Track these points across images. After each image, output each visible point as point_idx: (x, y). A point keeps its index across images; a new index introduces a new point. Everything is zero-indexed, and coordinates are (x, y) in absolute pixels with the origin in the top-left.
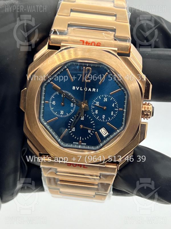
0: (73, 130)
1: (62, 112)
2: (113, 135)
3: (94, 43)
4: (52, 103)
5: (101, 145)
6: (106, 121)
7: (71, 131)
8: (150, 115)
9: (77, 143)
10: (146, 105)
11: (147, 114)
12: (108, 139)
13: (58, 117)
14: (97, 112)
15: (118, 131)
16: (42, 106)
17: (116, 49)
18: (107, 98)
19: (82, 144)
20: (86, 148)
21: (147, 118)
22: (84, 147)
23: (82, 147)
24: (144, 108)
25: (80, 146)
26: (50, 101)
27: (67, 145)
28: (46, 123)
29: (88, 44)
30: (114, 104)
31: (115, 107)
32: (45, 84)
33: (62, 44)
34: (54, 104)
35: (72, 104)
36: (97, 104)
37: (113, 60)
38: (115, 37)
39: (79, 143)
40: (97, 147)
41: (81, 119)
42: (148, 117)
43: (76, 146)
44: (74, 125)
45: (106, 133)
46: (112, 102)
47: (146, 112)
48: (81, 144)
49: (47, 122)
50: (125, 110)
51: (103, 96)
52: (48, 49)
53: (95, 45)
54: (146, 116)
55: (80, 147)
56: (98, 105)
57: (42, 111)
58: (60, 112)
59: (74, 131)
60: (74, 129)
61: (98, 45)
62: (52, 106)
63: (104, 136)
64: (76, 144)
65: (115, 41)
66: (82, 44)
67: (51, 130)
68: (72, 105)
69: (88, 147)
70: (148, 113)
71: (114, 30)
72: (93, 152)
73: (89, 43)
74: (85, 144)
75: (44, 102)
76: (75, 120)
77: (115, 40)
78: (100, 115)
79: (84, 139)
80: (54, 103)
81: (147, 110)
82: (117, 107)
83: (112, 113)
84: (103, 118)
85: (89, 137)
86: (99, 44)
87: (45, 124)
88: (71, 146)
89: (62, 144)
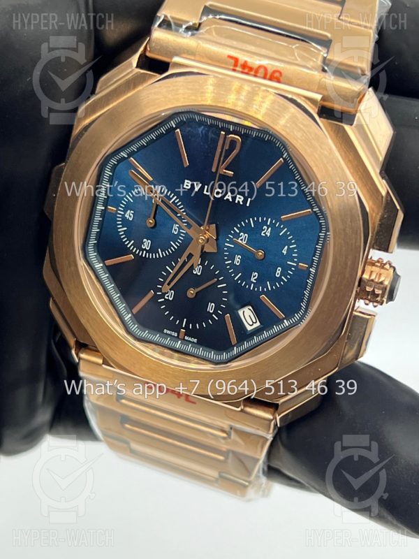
0: (168, 296)
1: (147, 244)
2: (271, 332)
3: (266, 69)
4: (125, 214)
5: (235, 350)
6: (259, 289)
7: (163, 300)
8: (382, 297)
9: (173, 334)
10: (377, 266)
11: (374, 291)
12: (256, 340)
13: (134, 254)
14: (237, 260)
15: (286, 323)
16: (98, 219)
17: (318, 97)
18: (270, 229)
19: (186, 338)
20: (195, 351)
21: (375, 304)
22: (189, 348)
23: (184, 348)
24: (369, 274)
25: (180, 342)
26: (121, 207)
27: (145, 334)
28: (101, 265)
29: (246, 71)
30: (286, 247)
31: (289, 256)
32: (113, 161)
33: (176, 59)
34: (131, 219)
35: (176, 227)
36: (241, 240)
37: (302, 126)
38: (327, 62)
39: (178, 335)
40: (225, 356)
41: (195, 273)
42: (377, 302)
43: (167, 341)
44: (172, 284)
45: (254, 321)
46: (284, 241)
47: (371, 286)
48: (184, 339)
49: (104, 264)
50: (313, 270)
51: (262, 219)
52: (137, 67)
53: (265, 78)
54: (369, 297)
55: (178, 345)
56: (244, 243)
57: (95, 230)
58: (143, 243)
59: (171, 299)
60: (170, 296)
61: (275, 76)
62: (125, 222)
63: (249, 328)
64: (170, 335)
65: (323, 74)
66: (232, 67)
67: (110, 286)
68: (175, 230)
69: (201, 351)
70: (379, 289)
71: (326, 43)
72: (208, 367)
73: (251, 69)
74: (195, 340)
75: (103, 208)
76: (176, 270)
77: (324, 70)
78: (246, 270)
79: (194, 326)
80: (131, 217)
81: (376, 280)
82: (295, 257)
83: (278, 272)
84: (253, 280)
85: (207, 323)
86: (277, 75)
87: (98, 266)
88: (157, 338)
89: (134, 328)
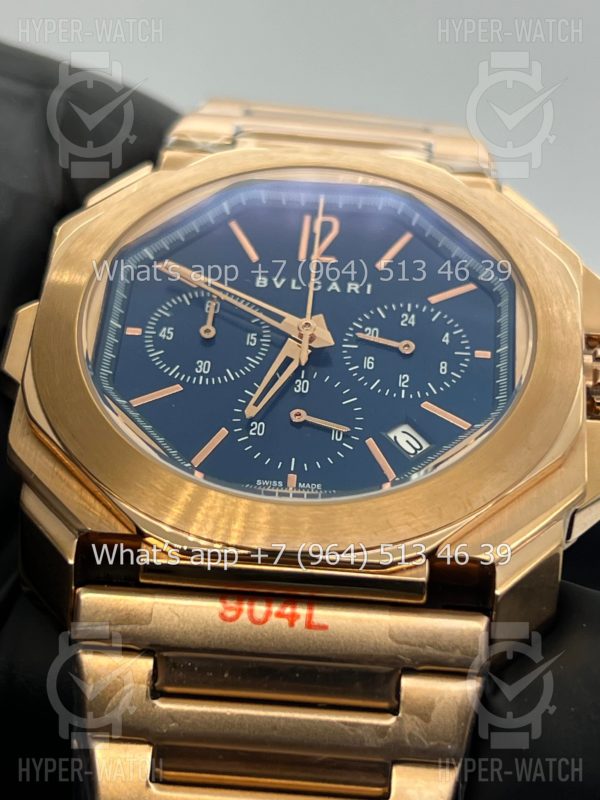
1: (204, 366)
4: (158, 333)
6: (415, 395)
13: (183, 384)
14: (369, 363)
18: (413, 316)
26: (151, 326)
30: (447, 335)
34: (169, 339)
35: (251, 336)
51: (398, 307)
58: (197, 366)
59: (261, 434)
68: (253, 341)
75: (119, 326)
80: (169, 335)
82: (465, 345)
83: (442, 367)
84: (402, 385)
